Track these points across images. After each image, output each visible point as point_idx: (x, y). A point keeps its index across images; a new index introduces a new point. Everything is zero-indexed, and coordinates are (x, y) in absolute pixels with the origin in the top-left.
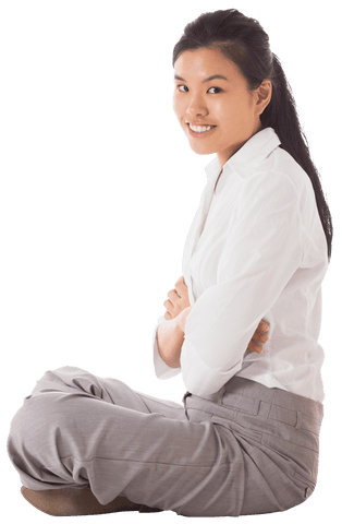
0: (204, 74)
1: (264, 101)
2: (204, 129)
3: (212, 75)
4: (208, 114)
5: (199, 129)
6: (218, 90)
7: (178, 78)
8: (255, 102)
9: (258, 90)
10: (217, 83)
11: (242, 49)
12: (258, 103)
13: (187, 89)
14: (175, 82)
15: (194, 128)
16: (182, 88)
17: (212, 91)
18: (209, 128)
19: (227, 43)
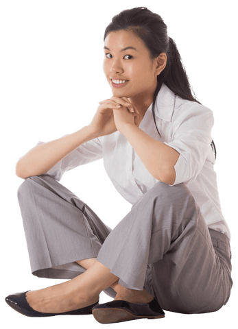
0: (122, 46)
1: (161, 67)
2: (121, 82)
3: (126, 46)
4: (123, 72)
5: (117, 82)
6: (130, 57)
7: (106, 48)
8: (155, 67)
9: (157, 59)
10: (129, 52)
11: (147, 32)
12: (157, 67)
13: (111, 56)
14: (105, 51)
15: (115, 81)
16: (108, 55)
17: (127, 57)
18: (124, 81)
19: (138, 27)
